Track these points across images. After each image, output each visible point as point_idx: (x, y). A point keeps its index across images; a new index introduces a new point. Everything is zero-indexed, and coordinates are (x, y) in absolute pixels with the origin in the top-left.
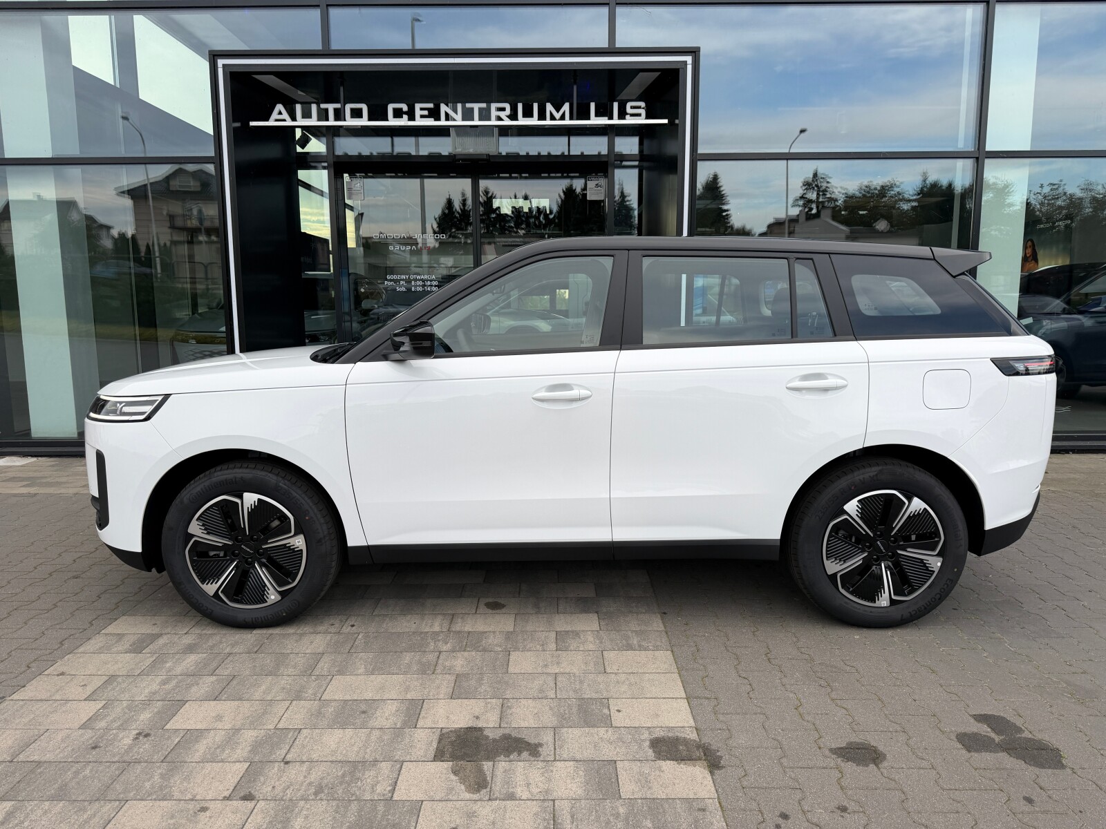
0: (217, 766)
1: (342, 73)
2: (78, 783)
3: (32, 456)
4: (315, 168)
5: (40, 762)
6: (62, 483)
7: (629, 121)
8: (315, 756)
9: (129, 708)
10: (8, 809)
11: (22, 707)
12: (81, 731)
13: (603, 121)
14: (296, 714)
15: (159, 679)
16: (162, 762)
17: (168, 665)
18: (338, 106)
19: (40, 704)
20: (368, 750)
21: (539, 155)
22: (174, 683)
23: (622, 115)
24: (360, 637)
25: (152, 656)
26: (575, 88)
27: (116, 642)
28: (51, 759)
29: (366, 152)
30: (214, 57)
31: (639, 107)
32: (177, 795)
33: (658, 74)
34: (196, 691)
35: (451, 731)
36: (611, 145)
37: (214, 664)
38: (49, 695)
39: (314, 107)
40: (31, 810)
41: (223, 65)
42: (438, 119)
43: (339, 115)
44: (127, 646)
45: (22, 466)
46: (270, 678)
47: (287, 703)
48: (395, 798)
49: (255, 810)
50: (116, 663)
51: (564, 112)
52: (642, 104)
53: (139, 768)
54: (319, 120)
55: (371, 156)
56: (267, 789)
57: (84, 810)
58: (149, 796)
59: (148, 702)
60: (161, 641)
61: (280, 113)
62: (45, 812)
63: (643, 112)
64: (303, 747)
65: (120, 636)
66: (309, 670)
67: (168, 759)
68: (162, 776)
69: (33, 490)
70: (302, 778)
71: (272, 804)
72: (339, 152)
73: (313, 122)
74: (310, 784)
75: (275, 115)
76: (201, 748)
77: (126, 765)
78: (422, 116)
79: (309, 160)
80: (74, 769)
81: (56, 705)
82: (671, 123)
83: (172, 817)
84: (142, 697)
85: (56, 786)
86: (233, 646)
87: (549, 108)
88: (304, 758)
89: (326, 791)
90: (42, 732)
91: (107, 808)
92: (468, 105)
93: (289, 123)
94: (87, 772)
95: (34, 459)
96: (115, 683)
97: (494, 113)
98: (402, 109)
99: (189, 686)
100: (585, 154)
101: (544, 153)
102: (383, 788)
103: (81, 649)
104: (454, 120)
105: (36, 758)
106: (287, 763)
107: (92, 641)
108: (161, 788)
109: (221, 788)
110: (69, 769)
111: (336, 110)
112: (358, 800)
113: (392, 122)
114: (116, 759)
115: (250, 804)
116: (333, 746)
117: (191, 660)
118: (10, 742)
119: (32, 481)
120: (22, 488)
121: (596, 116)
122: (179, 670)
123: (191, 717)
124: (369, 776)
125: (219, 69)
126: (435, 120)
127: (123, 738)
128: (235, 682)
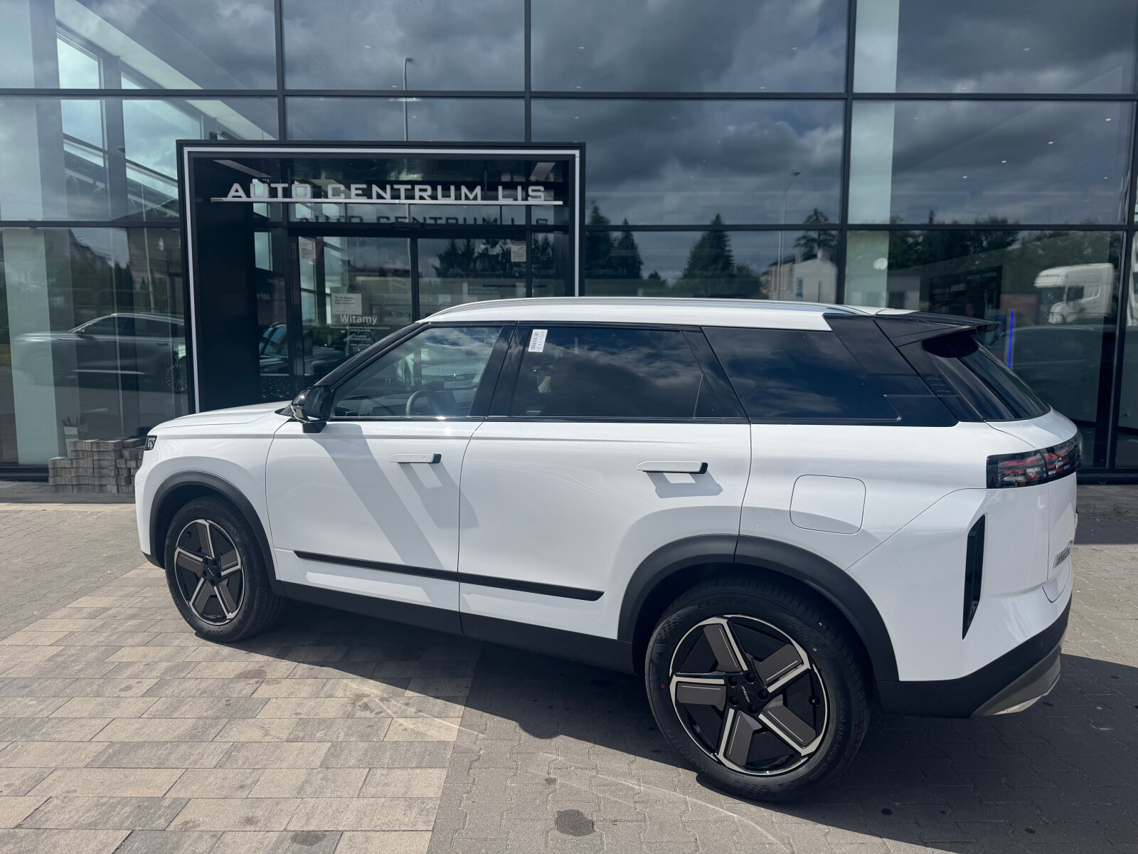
23: (526, 197)
31: (539, 191)
34: (131, 641)
42: (370, 197)
43: (287, 193)
52: (542, 188)
61: (237, 191)
75: (232, 193)
78: (357, 195)
84: (92, 644)
87: (464, 190)
92: (396, 186)
93: (244, 199)
97: (417, 194)
98: (340, 188)
104: (384, 198)
111: (283, 188)
121: (504, 197)
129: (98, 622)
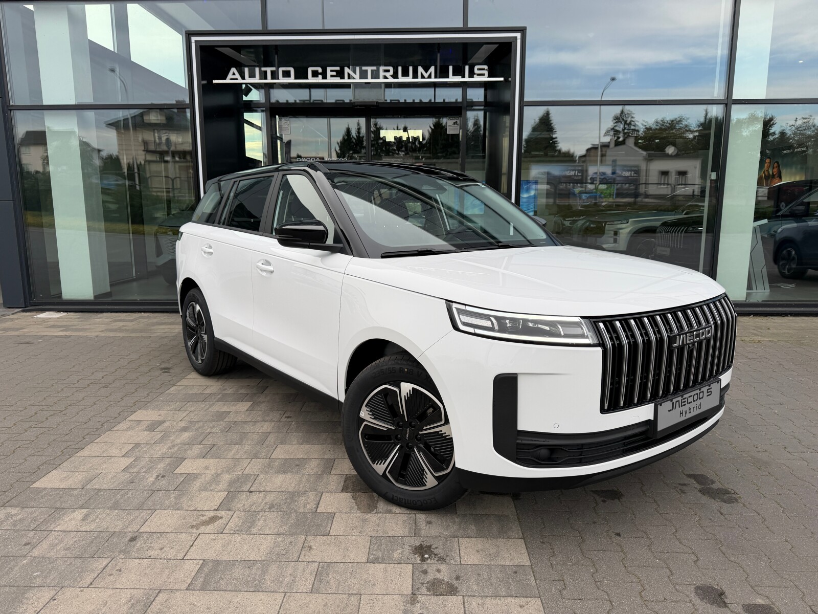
0: (208, 493)
1: (276, 46)
2: (125, 501)
3: (64, 312)
4: (256, 111)
5: (100, 489)
6: (87, 329)
7: (476, 79)
8: (268, 489)
9: (150, 461)
10: (85, 513)
11: (83, 460)
12: (122, 474)
13: (458, 79)
14: (255, 466)
15: (167, 446)
16: (174, 490)
17: (171, 438)
18: (274, 69)
19: (94, 458)
20: (301, 486)
21: (414, 102)
22: (176, 448)
23: (472, 74)
24: (293, 423)
25: (160, 434)
26: (439, 55)
27: (137, 425)
28: (106, 488)
29: (291, 100)
30: (189, 35)
31: (484, 69)
32: (185, 507)
33: (498, 45)
35: (352, 476)
36: (464, 95)
37: (201, 438)
38: (99, 453)
39: (257, 70)
40: (99, 514)
41: (195, 41)
42: (343, 78)
43: (274, 75)
44: (144, 427)
45: (57, 318)
46: (237, 446)
47: (249, 460)
48: (318, 511)
49: (234, 516)
50: (139, 436)
51: (431, 73)
52: (486, 67)
53: (161, 494)
54: (260, 79)
55: (295, 103)
56: (240, 506)
57: (131, 515)
58: (168, 508)
59: (162, 458)
60: (166, 425)
61: (234, 74)
62: (108, 515)
63: (486, 72)
64: (261, 484)
65: (139, 422)
66: (262, 442)
67: (178, 489)
68: (175, 498)
69: (68, 333)
70: (261, 500)
71: (244, 513)
72: (273, 100)
73: (257, 80)
74: (266, 503)
75: (230, 76)
76: (197, 484)
77: (152, 492)
78: (332, 76)
79: (252, 106)
80: (121, 493)
81: (104, 459)
82: (506, 80)
83: (184, 519)
85: (112, 502)
86: (212, 428)
87: (420, 69)
88: (262, 490)
89: (276, 507)
90: (98, 474)
91: (145, 514)
92: (364, 68)
93: (240, 81)
94: (130, 495)
95: (65, 314)
96: (140, 448)
97: (382, 74)
98: (318, 71)
99: (186, 450)
100: (446, 101)
101: (417, 101)
102: (311, 506)
103: (115, 429)
104: (354, 78)
105: (97, 487)
106: (251, 492)
107: (122, 424)
108: (175, 504)
109: (212, 504)
110: (118, 493)
111: (272, 72)
112: (296, 512)
113: (311, 80)
114: (146, 488)
115: (231, 513)
116: (279, 484)
117: (186, 436)
118: (80, 478)
119: (66, 328)
120: (60, 332)
121: (454, 75)
122: (178, 441)
123: (188, 467)
124: (302, 499)
125: (192, 44)
126: (341, 79)
127: (149, 477)
128: (215, 448)
129: (157, 434)
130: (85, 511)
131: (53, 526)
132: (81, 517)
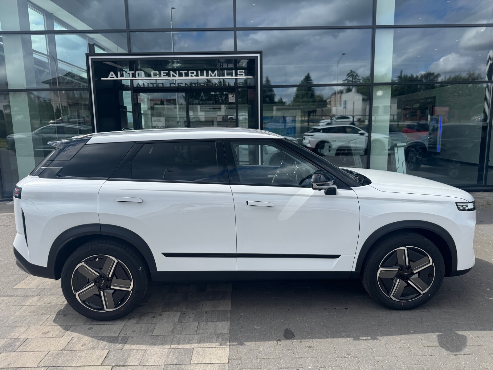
130: (38, 297)
131: (24, 304)
132: (37, 300)
